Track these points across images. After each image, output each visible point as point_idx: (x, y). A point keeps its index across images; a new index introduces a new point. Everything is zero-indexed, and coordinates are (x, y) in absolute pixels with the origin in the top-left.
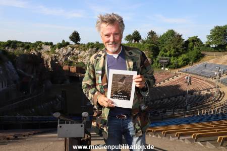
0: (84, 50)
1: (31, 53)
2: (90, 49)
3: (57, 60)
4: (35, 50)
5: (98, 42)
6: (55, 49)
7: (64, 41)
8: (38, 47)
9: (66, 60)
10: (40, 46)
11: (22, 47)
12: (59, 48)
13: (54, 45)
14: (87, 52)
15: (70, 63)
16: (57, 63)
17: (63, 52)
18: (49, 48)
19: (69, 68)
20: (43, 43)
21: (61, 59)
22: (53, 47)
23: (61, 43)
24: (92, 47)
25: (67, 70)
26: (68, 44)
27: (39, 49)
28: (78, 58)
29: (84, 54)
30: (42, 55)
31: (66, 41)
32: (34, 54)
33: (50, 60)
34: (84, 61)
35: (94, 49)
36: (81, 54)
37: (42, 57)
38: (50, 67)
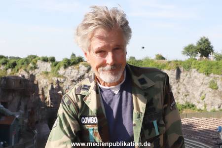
1: (17, 74)
3: (59, 88)
4: (25, 70)
6: (59, 69)
7: (74, 55)
8: (31, 65)
10: (34, 64)
11: (3, 64)
12: (66, 67)
13: (57, 63)
16: (60, 92)
17: (72, 74)
18: (48, 66)
20: (39, 59)
21: (67, 86)
22: (55, 65)
23: (69, 58)
26: (80, 60)
27: (31, 68)
30: (37, 78)
31: (77, 56)
32: (23, 76)
33: (49, 88)
37: (35, 82)
38: (48, 99)
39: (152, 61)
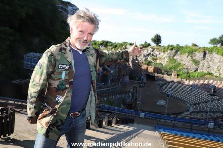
0: (164, 52)
2: (169, 51)
3: (137, 59)
5: (178, 45)
7: (146, 42)
8: (124, 47)
9: (146, 60)
10: (125, 46)
11: (111, 46)
14: (166, 54)
15: (149, 63)
16: (137, 61)
17: (144, 53)
19: (147, 68)
20: (128, 44)
21: (141, 58)
23: (143, 44)
24: (172, 49)
25: (144, 70)
26: (149, 45)
28: (156, 59)
29: (163, 56)
31: (148, 43)
33: (132, 59)
34: (162, 63)
35: (174, 51)
36: (160, 56)
38: (131, 65)
39: (189, 47)
